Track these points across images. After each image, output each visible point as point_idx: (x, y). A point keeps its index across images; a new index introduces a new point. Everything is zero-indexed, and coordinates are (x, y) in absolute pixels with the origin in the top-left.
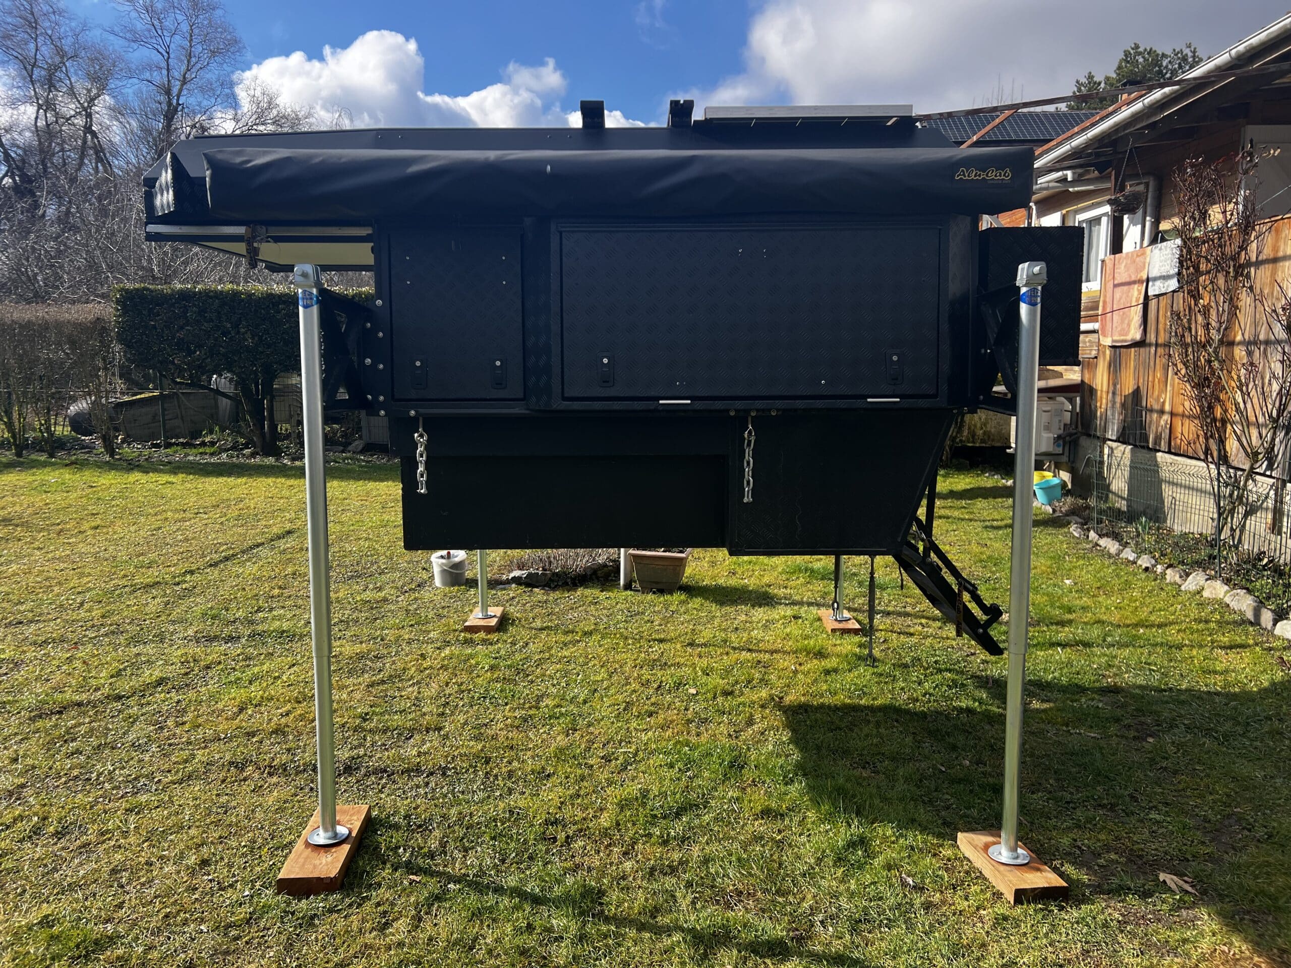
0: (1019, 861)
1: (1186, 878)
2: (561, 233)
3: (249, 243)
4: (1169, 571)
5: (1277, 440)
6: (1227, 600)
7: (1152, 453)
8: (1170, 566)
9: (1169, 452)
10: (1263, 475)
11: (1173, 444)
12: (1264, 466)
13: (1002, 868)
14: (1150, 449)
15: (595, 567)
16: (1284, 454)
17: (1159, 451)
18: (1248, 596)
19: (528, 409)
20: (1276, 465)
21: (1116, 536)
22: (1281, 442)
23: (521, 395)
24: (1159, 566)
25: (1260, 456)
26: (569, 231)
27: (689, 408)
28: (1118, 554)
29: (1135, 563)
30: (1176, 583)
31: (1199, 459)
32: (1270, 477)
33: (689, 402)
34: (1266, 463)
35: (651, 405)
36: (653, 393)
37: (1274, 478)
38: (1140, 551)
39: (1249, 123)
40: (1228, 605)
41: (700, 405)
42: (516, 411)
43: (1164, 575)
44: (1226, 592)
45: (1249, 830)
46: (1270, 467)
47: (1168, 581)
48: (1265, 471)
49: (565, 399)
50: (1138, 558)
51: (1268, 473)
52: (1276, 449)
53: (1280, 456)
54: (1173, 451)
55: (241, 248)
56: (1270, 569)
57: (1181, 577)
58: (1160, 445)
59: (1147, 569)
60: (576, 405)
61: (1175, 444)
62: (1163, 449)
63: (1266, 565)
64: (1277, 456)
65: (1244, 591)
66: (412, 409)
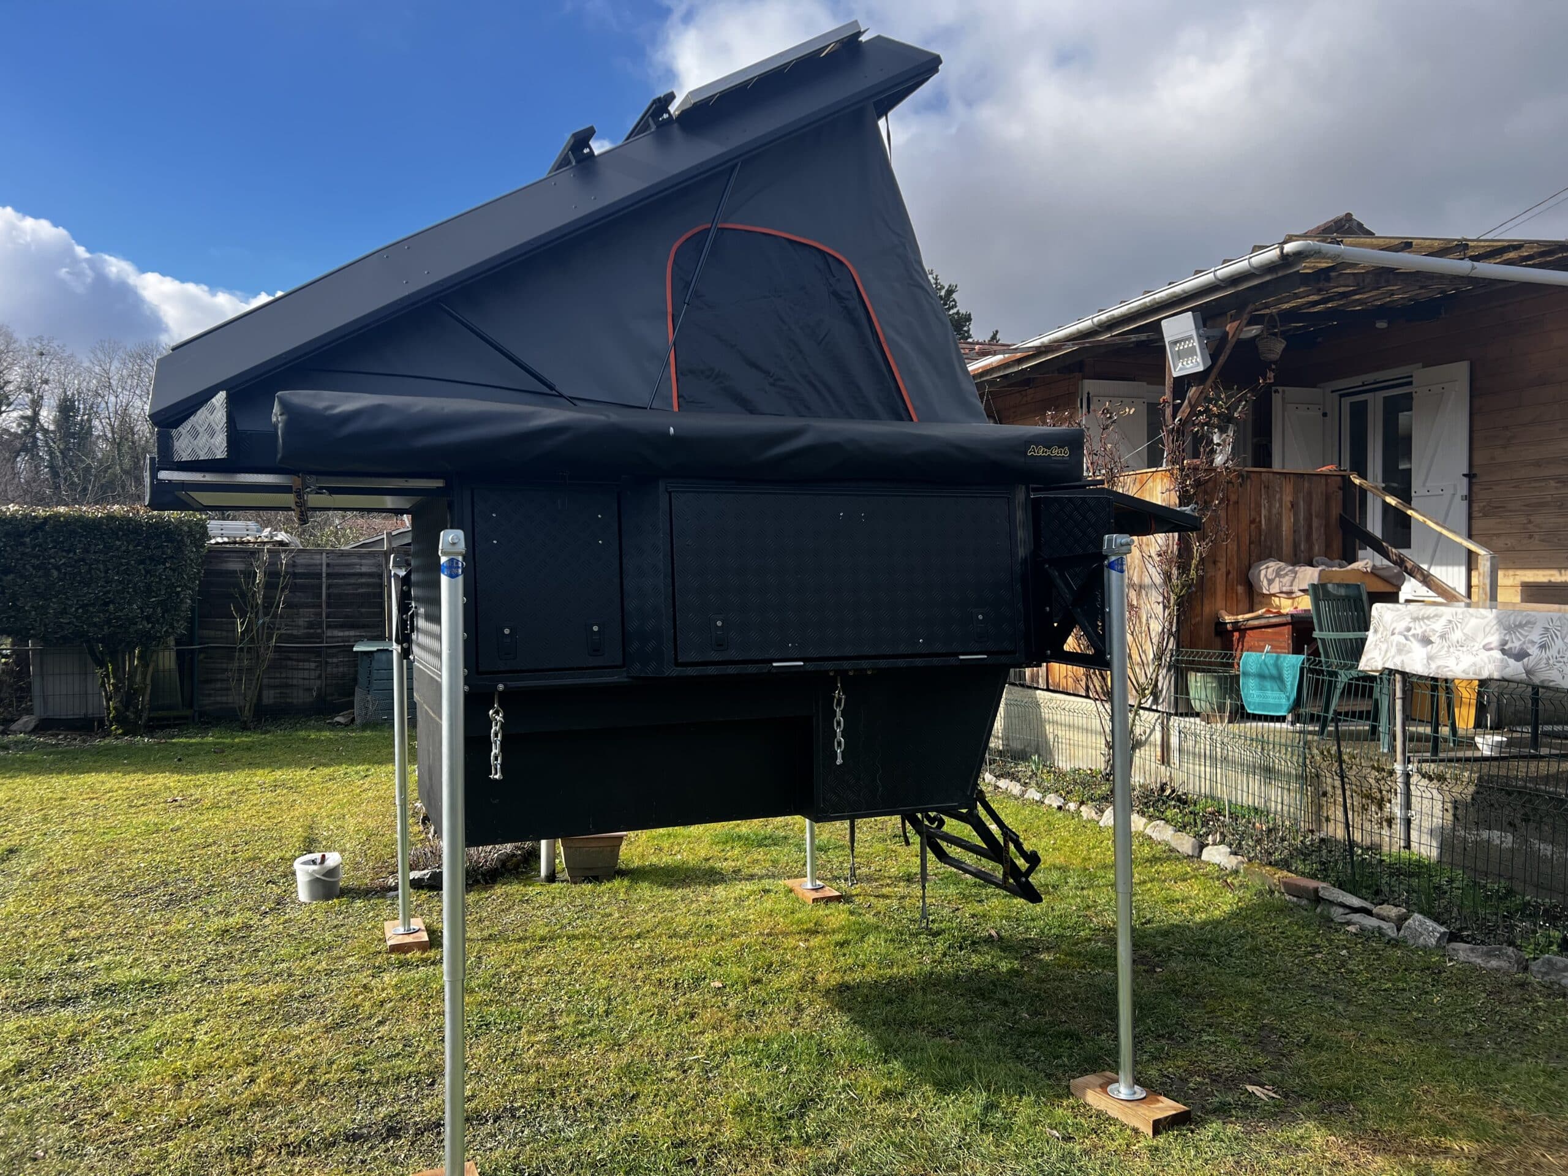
0: (1137, 1097)
1: (1266, 1087)
2: (670, 493)
3: (299, 494)
4: (1083, 808)
5: (1160, 678)
6: (1148, 831)
7: (1030, 691)
8: (1082, 803)
9: (1048, 690)
10: (1150, 709)
11: (1050, 681)
12: (1150, 702)
13: (1128, 1104)
14: (1029, 687)
15: (503, 857)
16: (1168, 689)
17: (1038, 689)
18: (1167, 826)
19: (628, 677)
20: (1161, 700)
21: (1013, 777)
22: (1164, 678)
23: (619, 662)
24: (1070, 804)
25: (1147, 692)
26: (677, 492)
27: (802, 669)
28: (1022, 795)
29: (1042, 803)
30: (1093, 820)
31: (1081, 696)
32: (1157, 711)
33: (802, 663)
34: (1151, 698)
35: (764, 668)
36: (767, 656)
37: (1159, 712)
38: (1045, 791)
39: (1084, 378)
40: (1151, 838)
41: (811, 666)
42: (615, 679)
43: (1078, 812)
44: (1145, 826)
45: (1285, 1037)
46: (1156, 701)
47: (1085, 818)
48: (1151, 706)
49: (677, 664)
50: (1044, 797)
51: (1154, 707)
52: (1160, 684)
53: (1164, 692)
54: (1051, 688)
55: (289, 499)
56: (1173, 798)
57: (1097, 813)
58: (1038, 682)
59: (1060, 808)
60: (691, 671)
61: (1053, 682)
62: (1041, 686)
63: (1169, 795)
64: (1161, 691)
65: (1163, 822)
66: (501, 682)
